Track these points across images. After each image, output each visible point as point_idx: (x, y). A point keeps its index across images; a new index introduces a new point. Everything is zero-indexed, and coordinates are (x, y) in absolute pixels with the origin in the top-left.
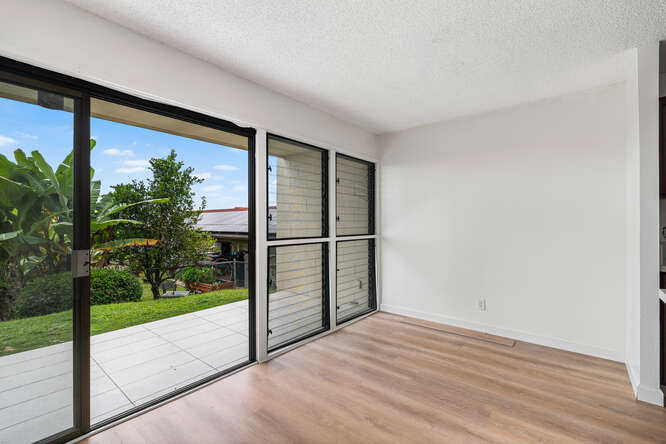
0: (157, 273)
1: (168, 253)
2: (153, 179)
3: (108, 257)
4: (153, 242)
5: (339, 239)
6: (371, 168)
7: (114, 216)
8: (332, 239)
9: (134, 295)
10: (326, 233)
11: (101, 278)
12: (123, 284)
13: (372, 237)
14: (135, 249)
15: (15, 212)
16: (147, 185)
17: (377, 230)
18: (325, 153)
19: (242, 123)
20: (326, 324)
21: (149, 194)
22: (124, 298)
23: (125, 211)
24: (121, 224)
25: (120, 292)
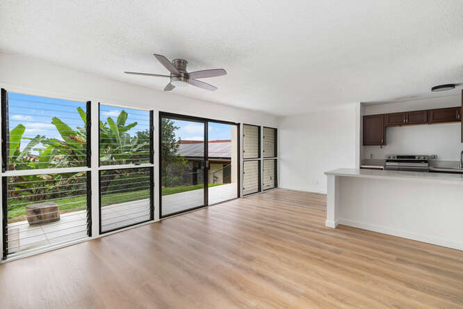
5: (264, 159)
6: (276, 130)
8: (262, 159)
10: (259, 157)
13: (276, 158)
17: (278, 155)
18: (259, 127)
19: (236, 122)
20: (260, 189)
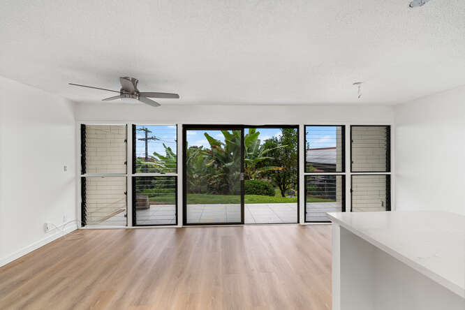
0: (284, 185)
1: (289, 175)
2: (282, 135)
3: (263, 175)
4: (280, 169)
5: (353, 174)
6: (388, 128)
7: (265, 155)
8: (347, 173)
9: (271, 194)
10: (344, 171)
11: (259, 184)
12: (266, 188)
13: (387, 173)
14: (273, 172)
15: (232, 154)
16: (279, 138)
18: (344, 127)
21: (280, 143)
22: (267, 194)
23: (269, 152)
24: (267, 159)
25: (265, 191)
